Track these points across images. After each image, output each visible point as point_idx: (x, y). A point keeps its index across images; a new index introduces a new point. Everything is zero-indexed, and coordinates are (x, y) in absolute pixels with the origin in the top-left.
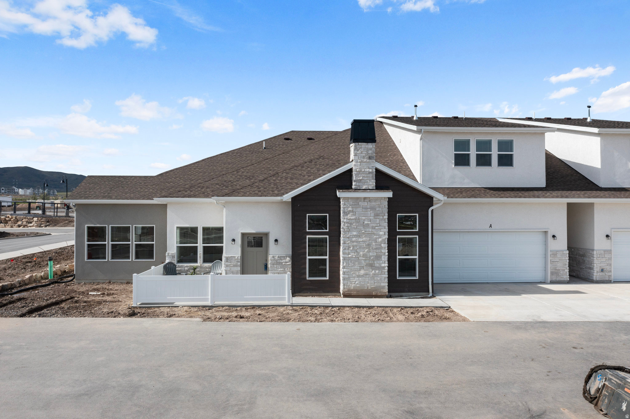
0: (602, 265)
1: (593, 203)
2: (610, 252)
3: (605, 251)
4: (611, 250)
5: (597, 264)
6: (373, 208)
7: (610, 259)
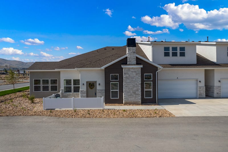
0: (217, 91)
1: (214, 69)
2: (220, 87)
3: (218, 86)
4: (221, 86)
5: (216, 91)
6: (135, 72)
7: (220, 89)
